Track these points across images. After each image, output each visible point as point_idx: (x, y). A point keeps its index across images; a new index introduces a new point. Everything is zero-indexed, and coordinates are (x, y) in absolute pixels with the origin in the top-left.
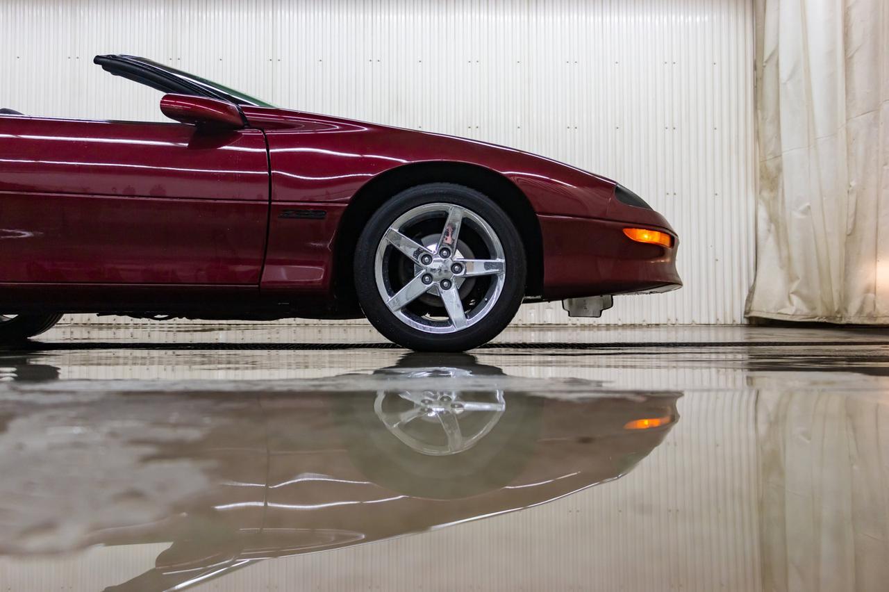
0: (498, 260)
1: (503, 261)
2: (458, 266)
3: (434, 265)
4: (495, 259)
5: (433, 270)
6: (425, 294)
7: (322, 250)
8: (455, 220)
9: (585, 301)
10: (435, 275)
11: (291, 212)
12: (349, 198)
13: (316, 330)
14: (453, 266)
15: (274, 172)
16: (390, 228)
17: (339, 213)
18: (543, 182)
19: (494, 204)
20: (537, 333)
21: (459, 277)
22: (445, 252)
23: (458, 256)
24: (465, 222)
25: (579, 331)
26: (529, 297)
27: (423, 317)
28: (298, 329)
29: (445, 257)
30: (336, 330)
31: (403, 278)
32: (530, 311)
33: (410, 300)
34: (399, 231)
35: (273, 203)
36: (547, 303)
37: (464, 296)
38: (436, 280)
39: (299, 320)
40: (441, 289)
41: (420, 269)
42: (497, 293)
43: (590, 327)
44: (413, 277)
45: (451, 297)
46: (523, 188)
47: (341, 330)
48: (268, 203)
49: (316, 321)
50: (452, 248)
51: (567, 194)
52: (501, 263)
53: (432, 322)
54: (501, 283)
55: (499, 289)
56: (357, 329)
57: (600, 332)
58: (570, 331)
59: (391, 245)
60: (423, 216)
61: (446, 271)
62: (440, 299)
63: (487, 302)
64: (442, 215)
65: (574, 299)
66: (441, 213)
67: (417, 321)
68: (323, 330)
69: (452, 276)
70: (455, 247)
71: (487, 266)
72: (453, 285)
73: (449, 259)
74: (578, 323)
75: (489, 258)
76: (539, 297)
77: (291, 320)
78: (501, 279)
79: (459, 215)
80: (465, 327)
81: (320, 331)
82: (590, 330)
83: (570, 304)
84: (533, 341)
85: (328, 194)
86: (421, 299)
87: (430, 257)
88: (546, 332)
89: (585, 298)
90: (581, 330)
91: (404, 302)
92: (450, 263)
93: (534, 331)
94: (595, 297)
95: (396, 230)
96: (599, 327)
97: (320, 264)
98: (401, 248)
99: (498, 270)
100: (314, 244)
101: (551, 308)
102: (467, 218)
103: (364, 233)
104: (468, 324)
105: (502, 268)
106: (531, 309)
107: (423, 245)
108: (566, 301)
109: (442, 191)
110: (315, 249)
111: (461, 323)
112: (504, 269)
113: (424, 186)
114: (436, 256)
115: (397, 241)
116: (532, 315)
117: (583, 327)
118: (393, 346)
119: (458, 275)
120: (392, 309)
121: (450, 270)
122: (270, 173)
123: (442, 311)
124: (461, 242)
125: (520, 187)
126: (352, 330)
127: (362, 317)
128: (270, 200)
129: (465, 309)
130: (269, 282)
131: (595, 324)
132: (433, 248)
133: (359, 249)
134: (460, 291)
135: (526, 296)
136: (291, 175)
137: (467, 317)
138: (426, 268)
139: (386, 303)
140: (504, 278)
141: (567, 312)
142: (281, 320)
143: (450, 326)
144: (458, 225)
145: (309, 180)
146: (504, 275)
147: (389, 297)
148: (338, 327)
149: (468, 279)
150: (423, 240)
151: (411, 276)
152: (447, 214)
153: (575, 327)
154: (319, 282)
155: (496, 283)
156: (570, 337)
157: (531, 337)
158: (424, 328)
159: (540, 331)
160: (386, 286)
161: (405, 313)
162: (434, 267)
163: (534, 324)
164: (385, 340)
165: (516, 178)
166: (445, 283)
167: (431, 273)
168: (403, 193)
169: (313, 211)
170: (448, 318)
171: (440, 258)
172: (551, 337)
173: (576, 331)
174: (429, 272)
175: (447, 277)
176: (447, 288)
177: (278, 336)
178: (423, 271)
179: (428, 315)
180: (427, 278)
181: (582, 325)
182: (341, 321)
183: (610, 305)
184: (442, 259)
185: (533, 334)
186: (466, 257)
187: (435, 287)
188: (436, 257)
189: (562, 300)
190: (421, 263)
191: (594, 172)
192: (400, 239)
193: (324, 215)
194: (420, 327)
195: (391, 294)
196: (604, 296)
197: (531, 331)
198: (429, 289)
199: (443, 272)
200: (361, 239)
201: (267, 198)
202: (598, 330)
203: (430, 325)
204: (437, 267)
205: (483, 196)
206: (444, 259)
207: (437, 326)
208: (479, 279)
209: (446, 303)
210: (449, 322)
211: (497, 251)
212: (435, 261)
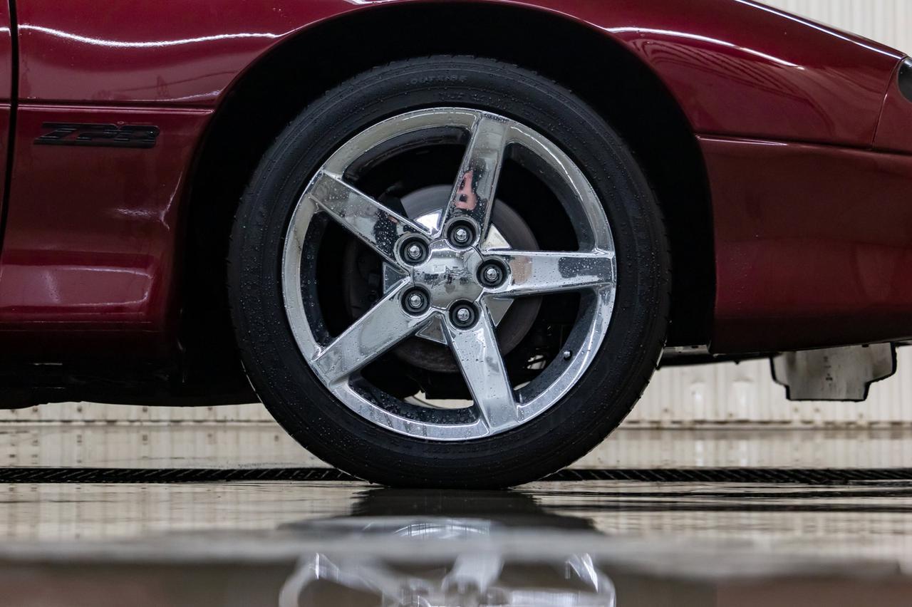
0: (598, 253)
1: (611, 255)
2: (494, 269)
3: (433, 266)
4: (589, 249)
5: (430, 278)
6: (411, 340)
7: (148, 227)
8: (487, 151)
9: (826, 359)
10: (436, 290)
11: (69, 130)
12: (216, 93)
13: (135, 437)
14: (481, 269)
15: (26, 27)
16: (321, 170)
17: (190, 133)
18: (722, 57)
19: (588, 110)
20: (711, 444)
21: (495, 295)
22: (460, 232)
23: (495, 241)
24: (513, 156)
25: (819, 438)
26: (680, 349)
27: (410, 400)
28: (88, 433)
29: (463, 245)
30: (186, 435)
31: (354, 300)
32: (693, 387)
33: (371, 355)
34: (345, 178)
35: (22, 107)
36: (731, 365)
37: (511, 344)
38: (441, 303)
39: (93, 410)
40: (450, 327)
41: (397, 276)
42: (596, 339)
43: (849, 429)
44: (381, 296)
45: (477, 346)
46: (659, 68)
47: (201, 436)
48: (7, 107)
49: (134, 411)
50: (481, 221)
51: (777, 86)
52: (605, 261)
53: (429, 410)
54: (604, 312)
55: (599, 328)
56: (243, 434)
57: (874, 443)
58: (796, 439)
59: (323, 214)
60: (407, 139)
61: (464, 281)
62: (448, 353)
63: (568, 359)
64: (454, 137)
65: (800, 354)
66: (453, 132)
67: (388, 409)
68: (153, 436)
69: (479, 293)
70: (487, 218)
71: (567, 268)
72: (482, 315)
73: (471, 251)
74: (819, 419)
75: (575, 248)
76: (703, 349)
77: (68, 409)
78: (606, 301)
79: (500, 137)
80: (513, 424)
81: (145, 438)
82: (849, 437)
83: (791, 364)
84: (700, 463)
85: (162, 84)
86: (401, 353)
87: (424, 245)
88: (735, 443)
89: (827, 351)
90: (827, 437)
91: (357, 360)
92: (474, 260)
93: (702, 438)
94: (853, 347)
95: (337, 177)
96: (871, 429)
97: (142, 263)
98: (347, 221)
99: (596, 279)
100: (126, 212)
101: (747, 380)
102: (517, 145)
103: (254, 183)
104: (522, 416)
105: (607, 273)
106: (695, 381)
107: (404, 215)
108: (780, 361)
109: (454, 77)
110: (129, 221)
111: (503, 413)
112: (613, 276)
113: (405, 64)
114: (438, 242)
115: (339, 204)
116: (699, 397)
117: (832, 429)
118: (330, 476)
119: (494, 291)
120: (327, 376)
121: (474, 278)
122: (14, 28)
123: (456, 385)
124: (502, 206)
125: (652, 65)
126: (230, 435)
127: (252, 399)
128: (15, 100)
129: (513, 379)
130: (10, 309)
131: (863, 422)
132: (430, 222)
133: (240, 226)
134: (499, 332)
135: (671, 344)
136: (68, 36)
137: (517, 400)
138: (413, 274)
139: (311, 362)
140: (613, 298)
141: (783, 390)
142: (41, 407)
143: (473, 421)
144: (493, 163)
145: (114, 48)
146: (614, 291)
147: (318, 348)
148: (193, 428)
149: (521, 300)
150: (406, 202)
151: (376, 294)
152: (467, 136)
153: (810, 429)
154: (141, 308)
155: (594, 311)
156: (797, 455)
157: (694, 454)
158: (408, 427)
159: (718, 438)
160: (310, 320)
161: (357, 387)
162: (433, 272)
163: (702, 422)
164: (310, 460)
165: (639, 42)
166: (462, 312)
167: (428, 286)
168: (355, 81)
169: (124, 128)
170: (469, 403)
171: (448, 249)
172: (746, 455)
173: (812, 438)
174: (421, 282)
175: (468, 296)
176: (466, 325)
177: (35, 450)
178: (407, 281)
179: (421, 396)
180: (415, 298)
181: (828, 423)
182: (201, 412)
183: (889, 368)
184: (453, 250)
185: (699, 446)
186: (515, 245)
187: (435, 322)
188: (437, 246)
189: (771, 356)
190: (399, 261)
191: (857, 31)
192: (346, 198)
193: (153, 136)
194: (397, 423)
195: (322, 340)
196: (872, 346)
197: (696, 438)
198: (420, 327)
199: (456, 283)
200: (247, 198)
201: (7, 94)
202: (872, 437)
203: (423, 419)
204: (441, 271)
205: (558, 89)
206: (458, 251)
207: (440, 422)
208: (549, 300)
209: (464, 364)
210: (473, 413)
211: (595, 232)
212: (436, 255)
